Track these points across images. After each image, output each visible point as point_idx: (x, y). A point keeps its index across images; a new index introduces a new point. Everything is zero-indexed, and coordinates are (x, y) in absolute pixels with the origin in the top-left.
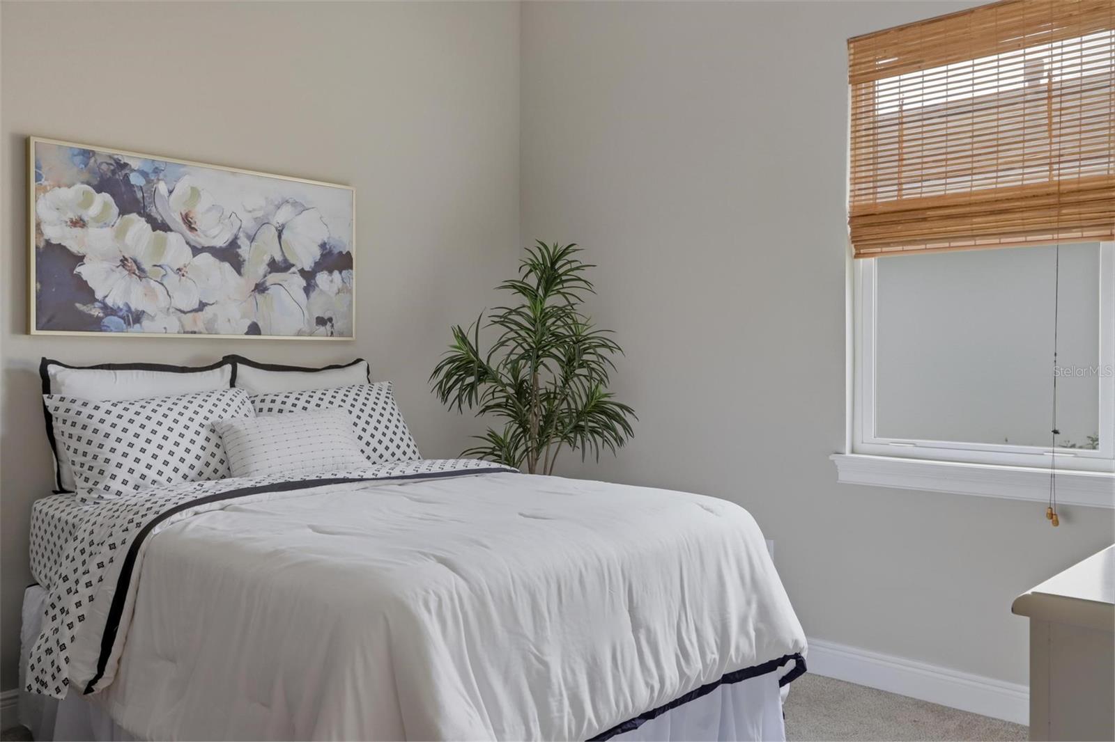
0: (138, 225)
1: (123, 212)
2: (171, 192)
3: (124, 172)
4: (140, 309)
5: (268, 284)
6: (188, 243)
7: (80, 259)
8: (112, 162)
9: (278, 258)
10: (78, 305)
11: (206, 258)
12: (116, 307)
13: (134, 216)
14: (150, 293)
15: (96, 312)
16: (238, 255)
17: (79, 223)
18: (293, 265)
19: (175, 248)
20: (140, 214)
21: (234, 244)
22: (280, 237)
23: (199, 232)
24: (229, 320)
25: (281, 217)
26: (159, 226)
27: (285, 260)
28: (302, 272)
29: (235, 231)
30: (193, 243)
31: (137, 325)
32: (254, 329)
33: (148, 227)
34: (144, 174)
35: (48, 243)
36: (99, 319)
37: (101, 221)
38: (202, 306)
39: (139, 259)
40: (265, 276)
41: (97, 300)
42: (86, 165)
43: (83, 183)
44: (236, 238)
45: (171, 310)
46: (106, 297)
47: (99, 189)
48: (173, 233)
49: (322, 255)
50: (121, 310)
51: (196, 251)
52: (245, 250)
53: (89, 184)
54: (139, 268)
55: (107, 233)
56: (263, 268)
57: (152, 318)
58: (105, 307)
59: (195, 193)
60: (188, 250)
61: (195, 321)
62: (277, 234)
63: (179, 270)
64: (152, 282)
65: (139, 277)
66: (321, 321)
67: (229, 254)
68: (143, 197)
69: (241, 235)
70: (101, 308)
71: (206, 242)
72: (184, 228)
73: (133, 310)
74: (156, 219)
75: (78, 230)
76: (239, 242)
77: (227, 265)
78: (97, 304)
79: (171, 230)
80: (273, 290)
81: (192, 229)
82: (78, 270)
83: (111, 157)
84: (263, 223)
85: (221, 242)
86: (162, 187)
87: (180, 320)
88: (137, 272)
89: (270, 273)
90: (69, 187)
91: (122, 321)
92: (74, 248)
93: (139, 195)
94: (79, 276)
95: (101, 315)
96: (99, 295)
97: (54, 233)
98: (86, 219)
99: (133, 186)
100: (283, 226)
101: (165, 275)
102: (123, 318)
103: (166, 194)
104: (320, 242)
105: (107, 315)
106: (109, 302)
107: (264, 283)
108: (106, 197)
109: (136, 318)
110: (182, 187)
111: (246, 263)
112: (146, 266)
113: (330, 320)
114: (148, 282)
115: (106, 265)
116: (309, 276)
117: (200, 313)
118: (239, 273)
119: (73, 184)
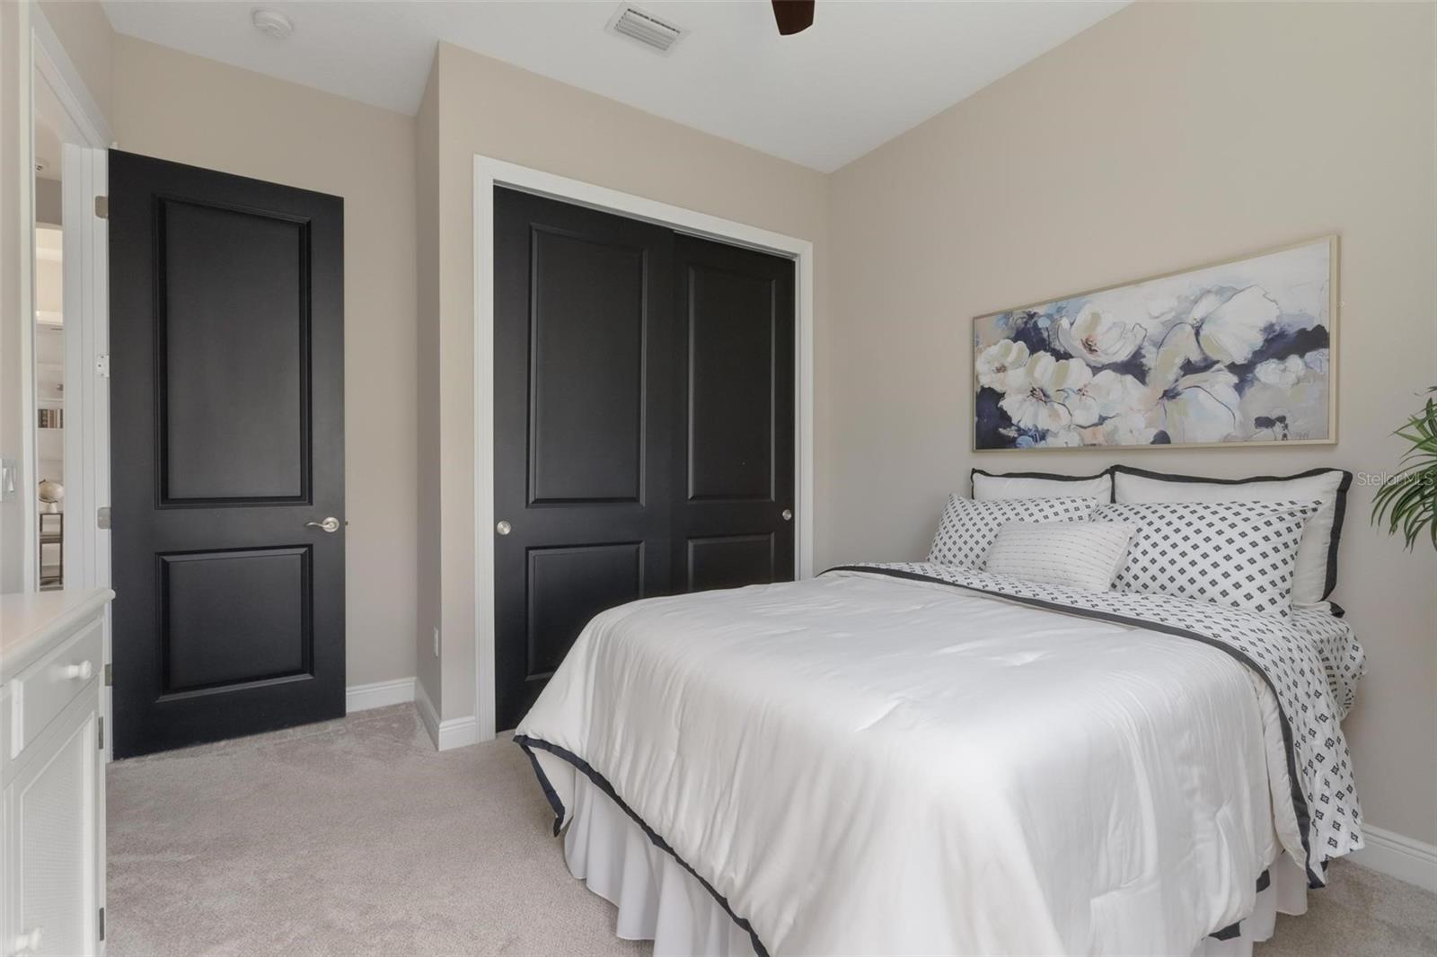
0: (1045, 358)
1: (1033, 350)
2: (1072, 324)
3: (1033, 321)
4: (1046, 428)
5: (1180, 388)
6: (1088, 365)
7: (1001, 396)
8: (1025, 315)
9: (1195, 357)
10: (1001, 430)
11: (1107, 374)
12: (1027, 429)
13: (1042, 353)
14: (1055, 415)
15: (1011, 433)
16: (1142, 365)
17: (1002, 369)
18: (1218, 362)
19: (1077, 371)
20: (1046, 350)
21: (1137, 355)
22: (1197, 334)
23: (1099, 353)
24: (1131, 432)
25: (1198, 313)
26: (1061, 356)
27: (1206, 359)
28: (1233, 368)
29: (1138, 342)
30: (1093, 364)
31: (1044, 441)
32: (1162, 438)
33: (1053, 358)
34: (1049, 316)
35: (983, 388)
36: (1014, 439)
37: (1018, 364)
38: (1102, 420)
39: (1045, 388)
40: (1177, 381)
41: (1013, 425)
42: (1006, 325)
43: (1004, 338)
44: (1140, 348)
45: (1072, 427)
46: (1019, 421)
47: (1015, 340)
48: (1074, 359)
49: (1266, 341)
50: (1030, 430)
51: (1096, 370)
52: (1150, 359)
53: (1008, 338)
54: (1045, 395)
55: (1021, 371)
56: (1175, 371)
57: (1055, 435)
58: (1019, 430)
59: (1096, 318)
60: (1089, 371)
61: (1094, 434)
62: (1193, 332)
63: (1080, 390)
64: (1056, 405)
65: (1045, 402)
66: (1264, 422)
67: (1134, 367)
68: (1049, 336)
69: (1146, 344)
70: (1016, 430)
71: (1105, 360)
72: (1085, 352)
73: (1040, 429)
74: (1059, 351)
75: (1001, 375)
76: (1143, 352)
77: (1129, 378)
78: (1013, 428)
79: (1071, 357)
80: (1186, 395)
81: (1092, 351)
82: (1001, 404)
83: (1024, 312)
84: (1175, 324)
85: (1123, 355)
86: (1065, 323)
87: (1080, 435)
88: (1043, 398)
89: (1184, 376)
90: (995, 344)
91: (1031, 439)
92: (998, 388)
93: (1045, 335)
94: (1001, 409)
95: (1016, 436)
96: (1014, 421)
97: (986, 381)
98: (1006, 364)
99: (1040, 329)
100: (1203, 321)
101: (1066, 397)
102: (1032, 437)
103: (1069, 326)
104: (1262, 325)
105: (1020, 435)
106: (1022, 425)
107: (1174, 388)
108: (1021, 344)
109: (1042, 436)
110: (1083, 317)
111: (1152, 372)
112: (1051, 392)
113: (1282, 419)
114: (1052, 405)
115: (1020, 397)
116: (1243, 372)
117: (1100, 427)
118: (1143, 382)
119: (998, 342)
